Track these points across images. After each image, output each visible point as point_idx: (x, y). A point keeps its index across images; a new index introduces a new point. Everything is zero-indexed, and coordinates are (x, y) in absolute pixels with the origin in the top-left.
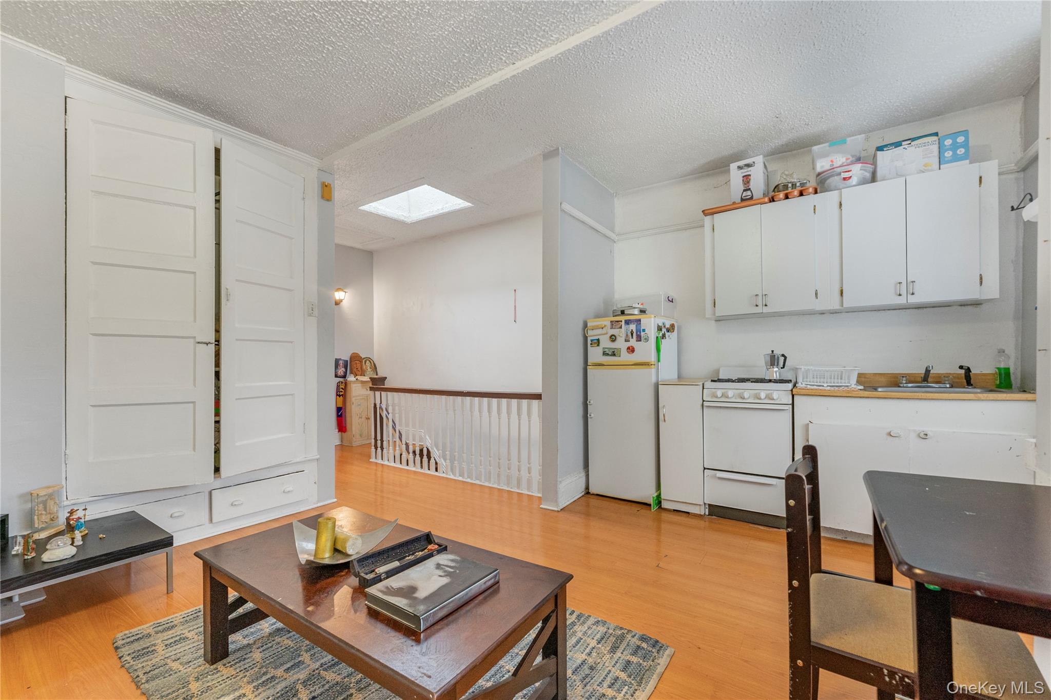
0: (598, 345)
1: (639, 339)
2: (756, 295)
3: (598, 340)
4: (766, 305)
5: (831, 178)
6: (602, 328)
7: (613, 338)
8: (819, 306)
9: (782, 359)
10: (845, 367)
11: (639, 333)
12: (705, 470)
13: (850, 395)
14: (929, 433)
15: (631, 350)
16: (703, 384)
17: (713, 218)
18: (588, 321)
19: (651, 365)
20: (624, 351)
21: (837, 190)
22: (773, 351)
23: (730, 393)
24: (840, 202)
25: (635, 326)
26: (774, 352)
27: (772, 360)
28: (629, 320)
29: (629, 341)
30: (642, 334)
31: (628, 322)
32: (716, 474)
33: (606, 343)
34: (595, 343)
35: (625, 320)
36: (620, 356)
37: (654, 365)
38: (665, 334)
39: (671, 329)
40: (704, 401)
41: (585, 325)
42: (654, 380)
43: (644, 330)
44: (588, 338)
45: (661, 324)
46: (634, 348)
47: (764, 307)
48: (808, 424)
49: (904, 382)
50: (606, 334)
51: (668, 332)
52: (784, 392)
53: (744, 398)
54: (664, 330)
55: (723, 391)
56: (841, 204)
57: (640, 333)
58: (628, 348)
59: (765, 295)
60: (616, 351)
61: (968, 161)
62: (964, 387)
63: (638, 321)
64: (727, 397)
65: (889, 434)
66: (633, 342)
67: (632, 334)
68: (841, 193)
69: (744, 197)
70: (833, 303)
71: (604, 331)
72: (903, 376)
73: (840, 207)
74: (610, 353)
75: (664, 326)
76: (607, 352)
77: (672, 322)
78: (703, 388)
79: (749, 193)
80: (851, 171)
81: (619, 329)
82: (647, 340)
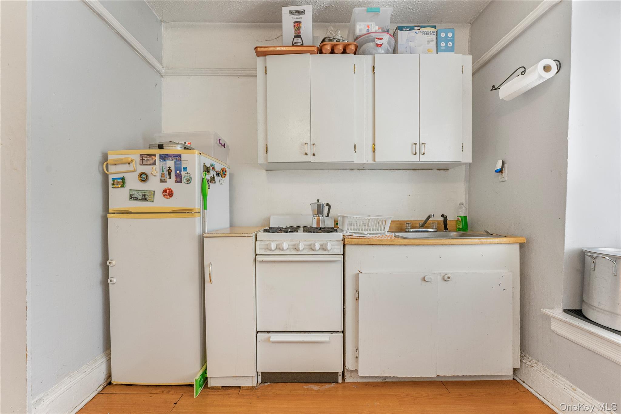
0: (123, 186)
1: (179, 179)
2: (306, 143)
3: (123, 179)
4: (314, 155)
5: (366, 44)
6: (129, 163)
7: (143, 177)
8: (357, 159)
9: (326, 208)
10: (369, 216)
11: (178, 172)
12: (259, 334)
13: (393, 243)
14: (450, 276)
15: (168, 193)
16: (256, 235)
17: (266, 60)
18: (109, 153)
19: (195, 213)
20: (159, 195)
21: (372, 55)
22: (318, 200)
23: (285, 245)
24: (374, 67)
25: (173, 163)
26: (320, 201)
27: (319, 209)
28: (166, 154)
29: (166, 182)
30: (183, 173)
31: (164, 157)
32: (270, 338)
33: (133, 183)
34: (118, 183)
35: (160, 155)
36: (153, 201)
37: (199, 212)
38: (214, 178)
39: (222, 173)
40: (256, 255)
41: (105, 158)
42: (198, 231)
43: (185, 169)
44: (109, 176)
45: (208, 165)
46: (172, 191)
47: (312, 156)
48: (358, 274)
49: (409, 228)
50: (134, 171)
51: (218, 176)
52: (336, 242)
53: (299, 250)
54: (212, 173)
55: (278, 242)
56: (374, 68)
57: (180, 172)
58: (165, 191)
59: (314, 144)
60: (148, 194)
61: (454, 53)
62: (443, 231)
63: (178, 157)
64: (282, 249)
65: (424, 280)
66: (171, 183)
67: (170, 174)
68: (374, 58)
69: (295, 43)
70: (368, 159)
71: (131, 167)
72: (408, 223)
73: (373, 71)
74: (140, 197)
75: (213, 168)
76: (135, 196)
77: (223, 167)
78: (256, 240)
79: (299, 40)
80: (382, 39)
81: (151, 166)
82: (189, 181)
